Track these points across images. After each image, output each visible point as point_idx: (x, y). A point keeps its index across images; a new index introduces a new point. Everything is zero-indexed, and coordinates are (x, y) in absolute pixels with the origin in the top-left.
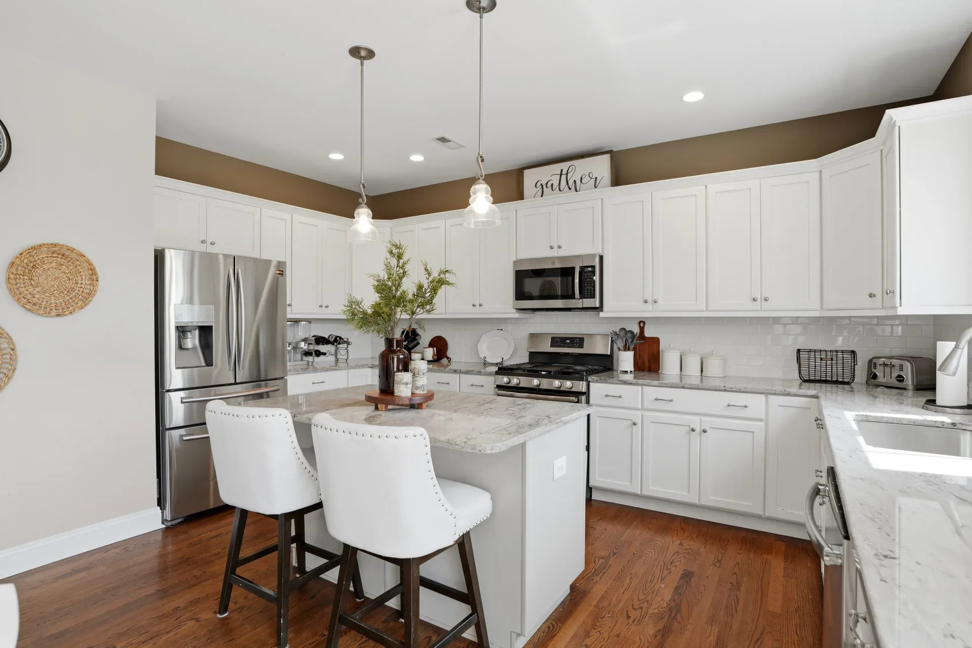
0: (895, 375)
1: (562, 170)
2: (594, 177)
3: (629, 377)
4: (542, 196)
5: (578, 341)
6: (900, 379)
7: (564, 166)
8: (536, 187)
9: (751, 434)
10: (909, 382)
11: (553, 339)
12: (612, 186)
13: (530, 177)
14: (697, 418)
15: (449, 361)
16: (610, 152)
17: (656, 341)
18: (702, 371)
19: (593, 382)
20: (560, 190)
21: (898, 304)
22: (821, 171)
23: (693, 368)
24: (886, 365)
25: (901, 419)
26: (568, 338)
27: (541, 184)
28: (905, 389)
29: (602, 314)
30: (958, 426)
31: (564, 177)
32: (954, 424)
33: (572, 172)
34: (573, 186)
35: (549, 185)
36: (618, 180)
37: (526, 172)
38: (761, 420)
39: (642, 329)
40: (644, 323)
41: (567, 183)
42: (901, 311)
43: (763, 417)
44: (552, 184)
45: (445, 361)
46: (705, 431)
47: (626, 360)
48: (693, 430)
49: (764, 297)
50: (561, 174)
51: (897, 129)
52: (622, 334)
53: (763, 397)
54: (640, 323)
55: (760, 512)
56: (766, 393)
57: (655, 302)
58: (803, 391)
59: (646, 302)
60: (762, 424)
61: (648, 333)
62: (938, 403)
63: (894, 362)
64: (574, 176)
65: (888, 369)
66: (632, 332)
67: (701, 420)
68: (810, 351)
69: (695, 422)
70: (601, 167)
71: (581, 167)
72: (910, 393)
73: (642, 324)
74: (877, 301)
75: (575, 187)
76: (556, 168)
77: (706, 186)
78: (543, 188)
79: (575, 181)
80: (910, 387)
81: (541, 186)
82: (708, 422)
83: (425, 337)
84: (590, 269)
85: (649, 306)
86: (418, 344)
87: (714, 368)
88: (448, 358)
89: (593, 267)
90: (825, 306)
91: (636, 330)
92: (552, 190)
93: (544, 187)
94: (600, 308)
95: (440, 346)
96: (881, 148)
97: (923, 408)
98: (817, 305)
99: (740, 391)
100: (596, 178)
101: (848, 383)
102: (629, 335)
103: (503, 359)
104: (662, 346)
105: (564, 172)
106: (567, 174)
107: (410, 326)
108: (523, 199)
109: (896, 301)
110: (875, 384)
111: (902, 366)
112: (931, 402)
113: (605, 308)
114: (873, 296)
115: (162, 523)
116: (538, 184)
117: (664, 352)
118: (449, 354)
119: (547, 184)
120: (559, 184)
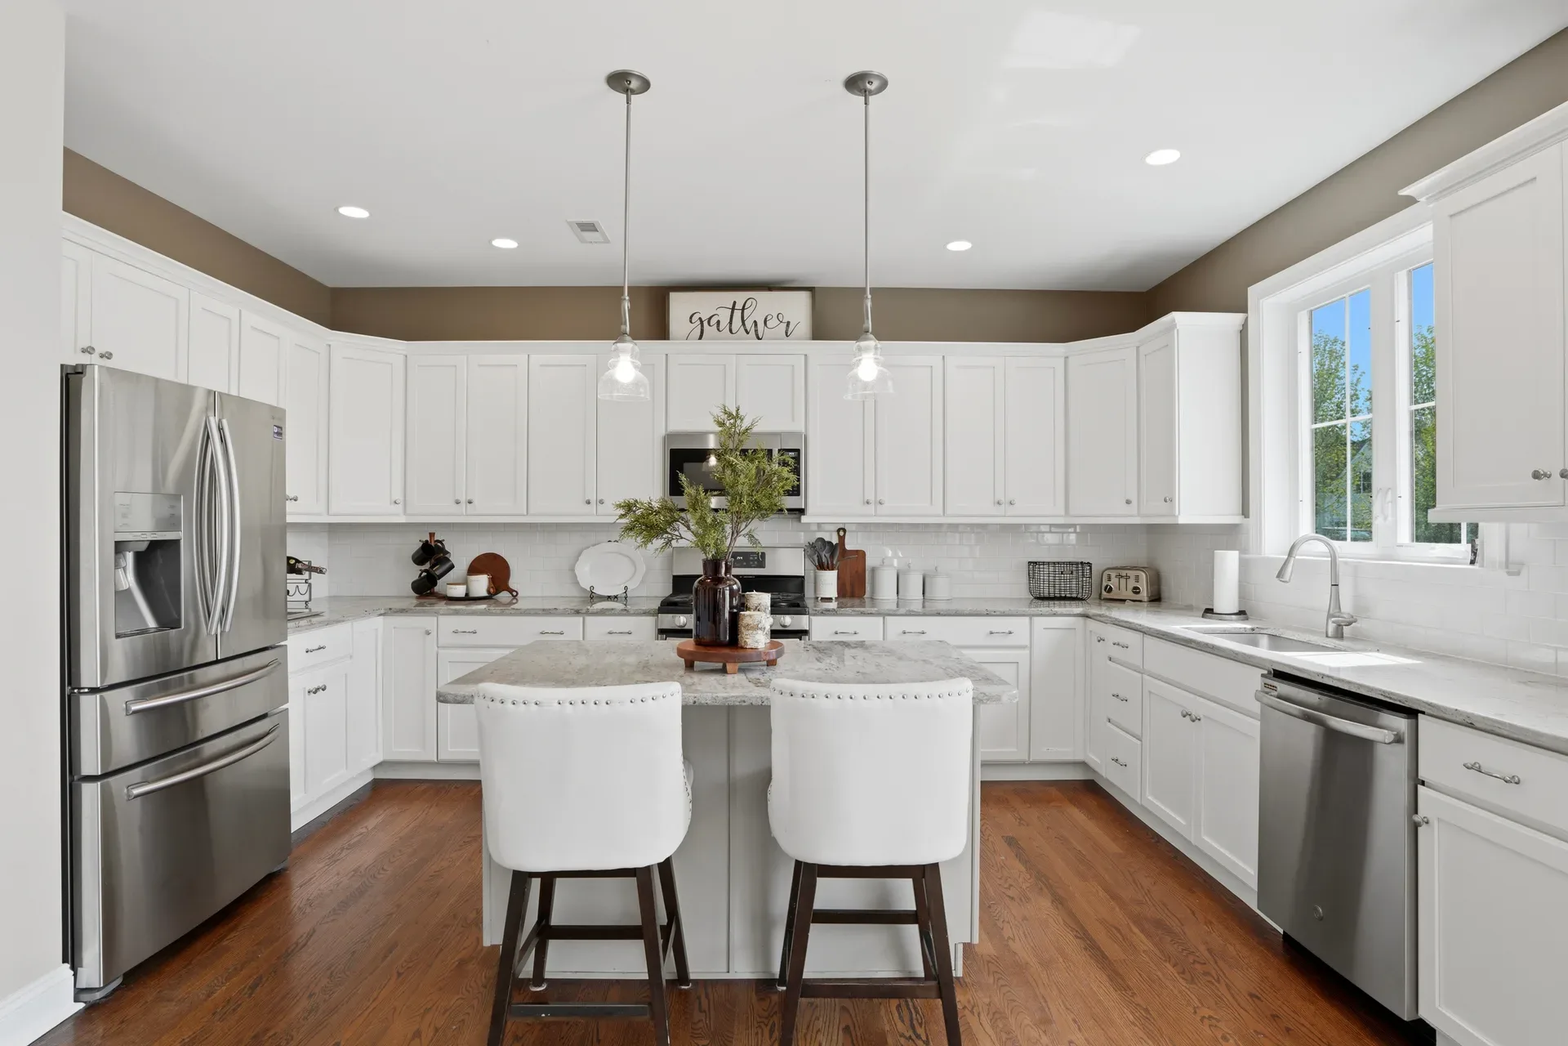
0: (1130, 587)
1: (735, 303)
2: (785, 320)
3: (833, 605)
4: (700, 338)
5: (756, 558)
6: (1136, 590)
7: (740, 297)
8: (691, 322)
9: (1015, 664)
10: (1144, 594)
12: (813, 339)
13: (680, 307)
15: (515, 597)
16: (810, 289)
17: (860, 555)
18: (925, 595)
19: (814, 615)
20: (731, 331)
21: (1177, 513)
22: (1066, 358)
23: (914, 590)
24: (1122, 577)
27: (700, 319)
28: (1141, 601)
29: (804, 520)
30: (1256, 631)
31: (737, 314)
33: (752, 308)
34: (753, 329)
35: (714, 321)
36: (821, 331)
37: (674, 297)
38: (1023, 647)
39: (842, 539)
40: (844, 530)
41: (743, 324)
43: (1028, 643)
44: (719, 322)
45: (504, 596)
47: (829, 582)
49: (1009, 500)
50: (733, 309)
51: (1176, 331)
52: (819, 545)
53: (1027, 619)
54: (839, 530)
55: (1023, 756)
56: (1032, 615)
57: (881, 503)
59: (866, 503)
60: (1027, 652)
61: (850, 545)
62: (1215, 611)
63: (1131, 573)
64: (755, 315)
65: (1123, 581)
66: (830, 543)
68: (1044, 563)
70: (797, 307)
71: (765, 304)
73: (842, 531)
74: (1134, 508)
75: (756, 331)
76: (728, 298)
77: (944, 357)
78: (702, 326)
79: (755, 322)
80: (1146, 599)
81: (699, 322)
83: (461, 554)
84: (795, 453)
85: (871, 508)
86: (452, 567)
87: (941, 590)
88: (511, 591)
89: (798, 451)
90: (1071, 512)
91: (835, 541)
92: (718, 330)
93: (705, 323)
94: (803, 512)
95: (494, 567)
96: (1138, 344)
97: (1203, 617)
98: (1060, 511)
99: (1003, 615)
100: (788, 323)
101: (1082, 599)
102: (827, 547)
103: (626, 588)
104: (870, 562)
105: (739, 306)
106: (743, 309)
107: (432, 535)
108: (668, 339)
109: (1173, 508)
110: (1109, 597)
111: (1137, 579)
112: (1209, 611)
113: (809, 511)
114: (1128, 502)
115: (76, 1000)
116: (695, 318)
117: (873, 570)
118: (512, 583)
119: (710, 319)
120: (731, 323)
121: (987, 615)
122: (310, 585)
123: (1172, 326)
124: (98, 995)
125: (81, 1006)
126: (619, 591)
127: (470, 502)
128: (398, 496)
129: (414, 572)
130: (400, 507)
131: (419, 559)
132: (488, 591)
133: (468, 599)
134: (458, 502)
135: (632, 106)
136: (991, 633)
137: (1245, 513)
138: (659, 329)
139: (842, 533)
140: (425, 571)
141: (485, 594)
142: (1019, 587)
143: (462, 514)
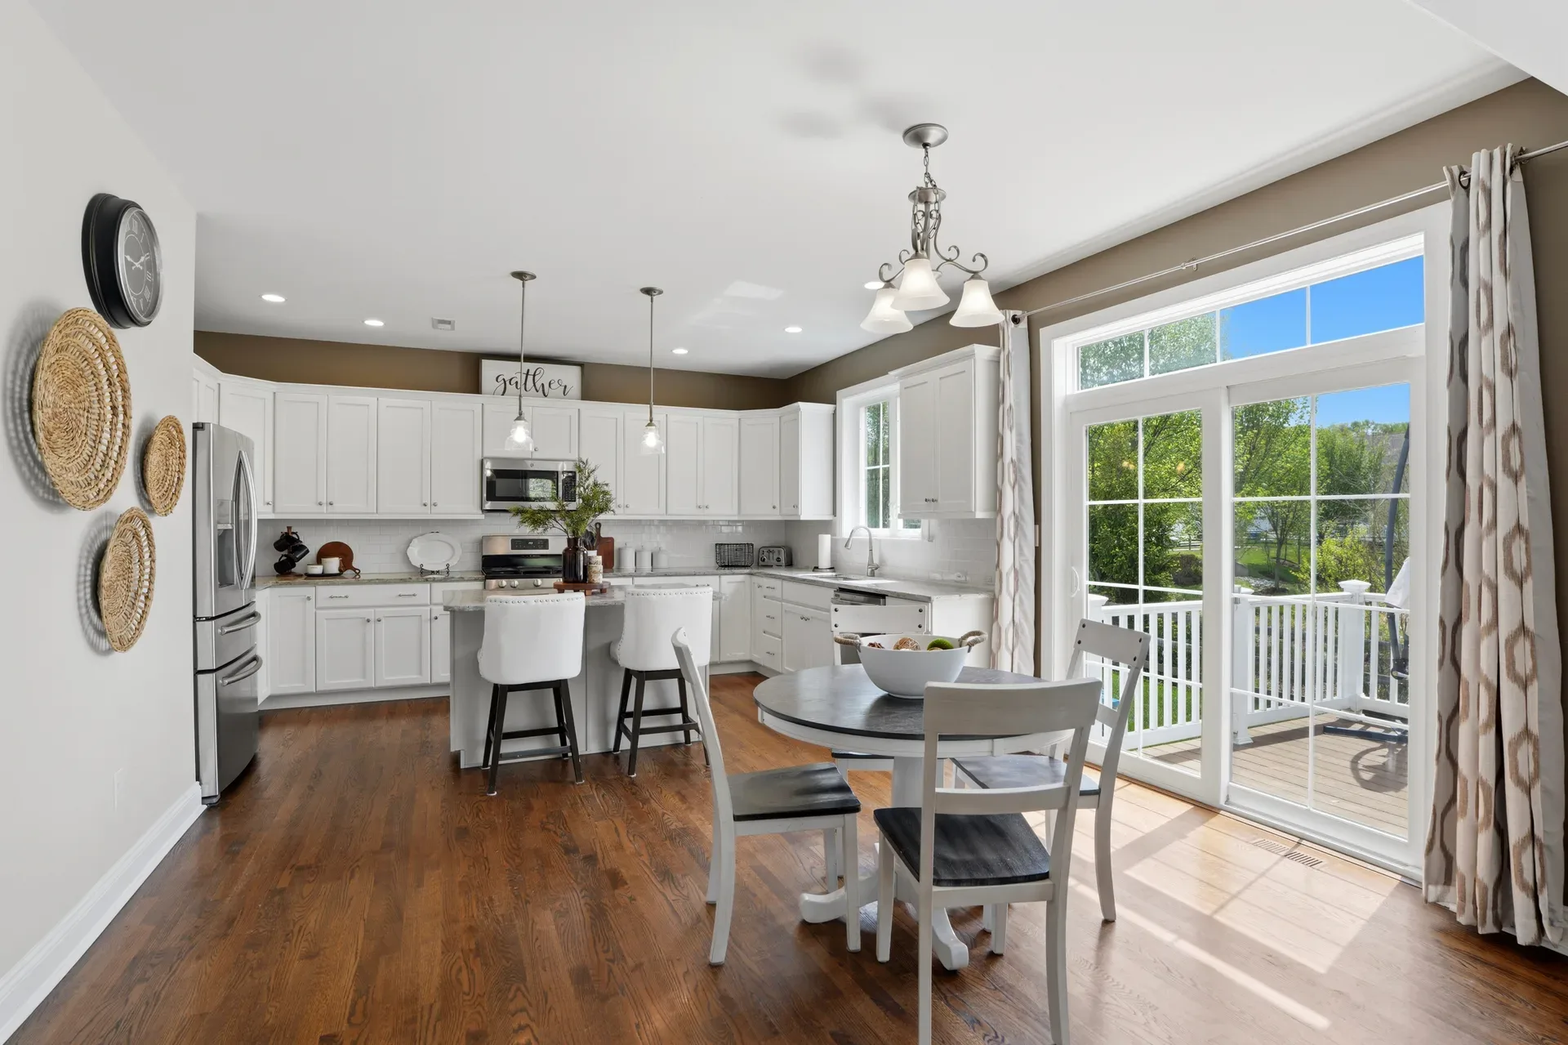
0: (775, 557)
1: (529, 370)
2: (563, 385)
4: (504, 393)
5: (544, 544)
6: (778, 560)
7: (532, 366)
8: (496, 382)
10: (783, 561)
11: (513, 542)
12: (582, 399)
13: (489, 369)
15: (359, 573)
16: (581, 365)
17: (610, 541)
18: (652, 564)
20: (525, 389)
21: (800, 513)
22: (740, 419)
23: (646, 560)
24: (771, 551)
26: (531, 540)
27: (504, 379)
30: (836, 574)
31: (530, 378)
33: (541, 374)
34: (541, 389)
35: (513, 382)
36: (587, 394)
37: (485, 363)
39: (598, 530)
40: (600, 524)
41: (535, 385)
43: (718, 592)
44: (517, 383)
45: (349, 573)
49: (707, 505)
50: (527, 374)
51: (799, 412)
53: (717, 577)
54: (596, 524)
55: (716, 660)
57: (627, 507)
59: (619, 506)
61: (603, 534)
62: (819, 567)
63: (776, 549)
64: (543, 379)
65: (771, 554)
68: (725, 544)
70: (571, 377)
71: (549, 372)
72: (783, 567)
74: (777, 511)
75: (543, 390)
76: (524, 366)
78: (505, 385)
79: (543, 384)
80: (784, 564)
81: (503, 382)
83: (313, 542)
84: (571, 475)
85: (622, 510)
86: (308, 551)
87: (663, 562)
88: (354, 569)
90: (743, 512)
92: (517, 388)
93: (508, 383)
95: (342, 551)
96: (779, 416)
97: (813, 570)
98: (736, 512)
99: (705, 575)
100: (565, 387)
101: (749, 566)
102: (589, 536)
103: (448, 565)
104: (616, 546)
105: (532, 372)
106: (534, 375)
107: (289, 528)
108: (481, 393)
109: (798, 511)
110: (762, 564)
111: (779, 552)
112: (817, 568)
114: (774, 507)
115: (203, 804)
116: (500, 379)
117: (620, 549)
118: (355, 564)
119: (511, 380)
120: (525, 384)
121: (695, 575)
123: (798, 409)
124: (215, 799)
125: (205, 807)
126: (442, 568)
127: (331, 504)
128: (269, 499)
129: (276, 556)
130: (270, 507)
131: (279, 546)
132: (340, 570)
133: (324, 575)
134: (320, 504)
135: (526, 288)
137: (834, 513)
138: (475, 387)
139: (598, 526)
140: (285, 556)
141: (337, 571)
142: (711, 560)
143: (323, 513)
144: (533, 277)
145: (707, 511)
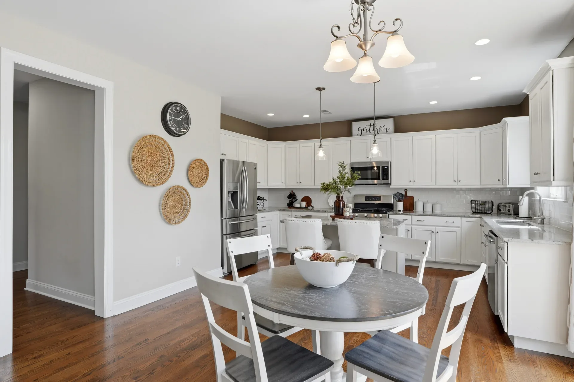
0: (507, 209)
1: (371, 124)
2: (386, 128)
3: (402, 212)
4: (361, 135)
5: (379, 198)
6: (509, 210)
7: (372, 122)
8: (358, 130)
9: (455, 233)
10: (512, 212)
11: (366, 197)
12: (394, 133)
13: (356, 126)
14: (434, 227)
15: (313, 208)
16: (394, 117)
17: (412, 198)
18: (432, 210)
20: (370, 132)
21: (508, 183)
22: (480, 132)
23: (429, 210)
25: (508, 221)
26: (374, 197)
27: (361, 129)
28: (511, 214)
29: (391, 187)
30: (525, 222)
31: (372, 127)
32: (523, 222)
33: (376, 125)
35: (365, 130)
36: (397, 130)
37: (354, 123)
38: (459, 227)
39: (406, 193)
40: (407, 190)
41: (373, 130)
42: (508, 186)
43: (460, 226)
44: (366, 130)
45: (310, 208)
46: (438, 232)
47: (400, 206)
48: (433, 232)
49: (459, 180)
50: (370, 125)
51: (507, 124)
52: (398, 194)
54: (405, 190)
55: (459, 262)
56: (461, 217)
57: (414, 181)
58: (474, 216)
59: (410, 181)
60: (460, 229)
61: (409, 194)
62: (520, 217)
63: (507, 205)
64: (377, 127)
65: (504, 207)
66: (402, 194)
67: (436, 228)
68: (476, 201)
69: (433, 229)
70: (389, 124)
71: (380, 122)
72: (512, 216)
74: (501, 182)
75: (377, 131)
76: (368, 122)
77: (435, 135)
78: (362, 132)
79: (377, 129)
80: (512, 214)
81: (361, 130)
82: (438, 229)
83: (299, 197)
84: (386, 167)
85: (412, 183)
86: (297, 200)
87: (438, 209)
88: (312, 206)
89: (388, 167)
90: (482, 184)
91: (403, 193)
92: (366, 132)
93: (362, 130)
94: (390, 184)
95: (308, 200)
96: (502, 127)
97: (516, 218)
98: (479, 184)
99: (451, 216)
100: (387, 128)
101: (490, 213)
102: (401, 195)
104: (415, 200)
105: (372, 124)
107: (292, 191)
108: (352, 136)
110: (499, 213)
111: (509, 207)
113: (392, 184)
114: (499, 180)
115: (223, 274)
117: (416, 202)
118: (312, 204)
119: (364, 129)
120: (370, 130)
122: (264, 204)
123: (507, 122)
124: (226, 274)
125: (224, 276)
127: (301, 183)
128: (283, 181)
129: (288, 201)
130: (284, 184)
131: (289, 197)
132: (306, 206)
133: (300, 208)
134: (297, 183)
136: (447, 222)
138: (350, 134)
140: (290, 200)
141: (305, 207)
142: (468, 209)
143: (299, 186)
144: (324, 89)
145: (459, 183)
